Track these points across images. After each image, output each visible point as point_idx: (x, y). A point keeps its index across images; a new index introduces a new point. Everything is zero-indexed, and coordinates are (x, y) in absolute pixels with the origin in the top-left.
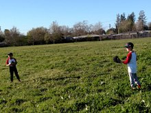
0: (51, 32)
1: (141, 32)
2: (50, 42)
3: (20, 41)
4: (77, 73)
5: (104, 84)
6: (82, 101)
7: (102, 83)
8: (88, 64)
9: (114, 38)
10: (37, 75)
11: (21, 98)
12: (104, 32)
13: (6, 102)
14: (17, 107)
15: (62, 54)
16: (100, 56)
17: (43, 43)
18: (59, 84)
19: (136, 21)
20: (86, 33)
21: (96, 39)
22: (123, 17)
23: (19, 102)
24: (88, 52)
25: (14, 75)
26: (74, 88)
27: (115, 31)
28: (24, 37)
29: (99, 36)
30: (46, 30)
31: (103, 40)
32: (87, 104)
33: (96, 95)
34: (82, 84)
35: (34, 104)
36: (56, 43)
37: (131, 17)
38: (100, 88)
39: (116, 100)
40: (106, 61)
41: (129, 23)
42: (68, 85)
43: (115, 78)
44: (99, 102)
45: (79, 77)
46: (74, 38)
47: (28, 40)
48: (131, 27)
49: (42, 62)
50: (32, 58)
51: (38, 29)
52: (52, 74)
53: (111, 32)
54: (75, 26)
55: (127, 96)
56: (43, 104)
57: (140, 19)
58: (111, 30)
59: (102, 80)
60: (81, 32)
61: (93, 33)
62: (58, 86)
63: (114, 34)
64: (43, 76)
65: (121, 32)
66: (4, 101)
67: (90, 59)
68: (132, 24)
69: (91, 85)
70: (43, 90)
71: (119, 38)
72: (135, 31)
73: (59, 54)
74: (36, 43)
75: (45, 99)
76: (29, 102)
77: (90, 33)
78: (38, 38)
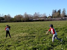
0: (24, 17)
1: (63, 18)
2: (24, 21)
3: (11, 20)
4: (34, 35)
5: (45, 40)
6: (35, 47)
7: (44, 40)
8: (39, 31)
9: (51, 20)
10: (17, 35)
11: (10, 44)
12: (47, 17)
13: (3, 46)
14: (8, 48)
15: (28, 26)
16: (44, 28)
17: (21, 21)
18: (26, 39)
20: (39, 18)
21: (43, 20)
22: (55, 11)
23: (9, 46)
24: (39, 26)
26: (32, 41)
27: (52, 17)
28: (13, 18)
29: (44, 19)
30: (22, 16)
31: (46, 21)
32: (37, 48)
33: (41, 45)
34: (36, 40)
35: (15, 47)
36: (26, 22)
37: (59, 11)
38: (43, 42)
39: (50, 48)
40: (47, 30)
41: (58, 14)
42: (30, 40)
43: (50, 38)
44: (42, 48)
45: (34, 37)
46: (34, 20)
48: (59, 16)
49: (20, 30)
50: (16, 28)
51: (19, 15)
52: (23, 35)
53: (50, 18)
54: (34, 15)
55: (55, 46)
56: (19, 47)
57: (63, 12)
58: (50, 17)
59: (44, 39)
60: (37, 17)
61: (42, 18)
62: (26, 40)
63: (51, 19)
64: (20, 36)
65: (54, 18)
66: (3, 45)
67: (40, 29)
68: (60, 14)
69: (39, 40)
70: (19, 42)
71: (53, 20)
72: (61, 17)
74: (18, 21)
75: (20, 45)
76: (13, 46)
77: (41, 18)
78: (19, 19)
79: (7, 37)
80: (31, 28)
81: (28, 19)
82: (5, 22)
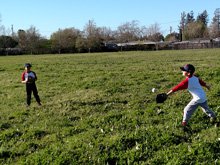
0: (86, 35)
1: (217, 40)
2: (84, 51)
3: (40, 47)
4: (123, 96)
5: (162, 112)
6: (131, 136)
7: (159, 111)
8: (139, 84)
9: (177, 47)
10: (65, 98)
11: (42, 129)
13: (20, 134)
14: (36, 142)
15: (102, 68)
16: (156, 72)
17: (74, 50)
18: (97, 111)
19: (210, 23)
20: (136, 39)
21: (150, 48)
22: (190, 18)
23: (40, 134)
24: (138, 67)
25: (32, 96)
26: (119, 117)
27: (179, 37)
28: (45, 41)
29: (155, 44)
30: (78, 32)
31: (160, 49)
32: (138, 141)
33: (150, 128)
34: (130, 113)
35: (60, 138)
36: (92, 51)
37: (203, 18)
38: (156, 118)
39: (180, 137)
41: (199, 26)
42: (110, 113)
43: (177, 105)
44: (155, 138)
45: (125, 102)
46: (119, 45)
47: (52, 47)
48: (202, 32)
49: (73, 79)
50: (58, 72)
51: (66, 31)
52: (86, 96)
53: (173, 38)
54: (120, 28)
55: (195, 131)
56: (75, 139)
57: (215, 20)
58: (172, 35)
59: (159, 108)
60: (129, 36)
61: (145, 38)
62: (96, 114)
63: (177, 41)
64: (74, 99)
65: (187, 38)
66: (17, 133)
67: (142, 77)
68: (204, 28)
69: (143, 113)
70: (73, 119)
71: (184, 47)
72: (208, 37)
73: (96, 67)
74: (64, 51)
75: (78, 132)
76: (54, 135)
77: (142, 39)
78: (67, 44)
79: (29, 103)
80: (113, 75)
81: (100, 44)
82: (21, 54)
